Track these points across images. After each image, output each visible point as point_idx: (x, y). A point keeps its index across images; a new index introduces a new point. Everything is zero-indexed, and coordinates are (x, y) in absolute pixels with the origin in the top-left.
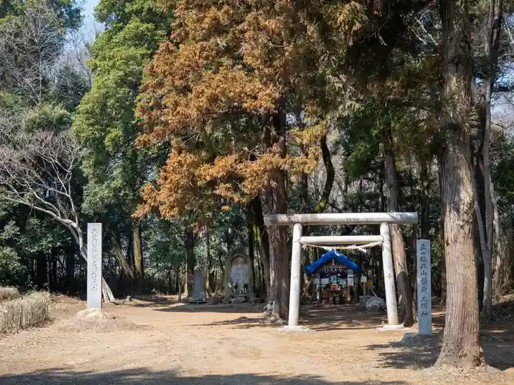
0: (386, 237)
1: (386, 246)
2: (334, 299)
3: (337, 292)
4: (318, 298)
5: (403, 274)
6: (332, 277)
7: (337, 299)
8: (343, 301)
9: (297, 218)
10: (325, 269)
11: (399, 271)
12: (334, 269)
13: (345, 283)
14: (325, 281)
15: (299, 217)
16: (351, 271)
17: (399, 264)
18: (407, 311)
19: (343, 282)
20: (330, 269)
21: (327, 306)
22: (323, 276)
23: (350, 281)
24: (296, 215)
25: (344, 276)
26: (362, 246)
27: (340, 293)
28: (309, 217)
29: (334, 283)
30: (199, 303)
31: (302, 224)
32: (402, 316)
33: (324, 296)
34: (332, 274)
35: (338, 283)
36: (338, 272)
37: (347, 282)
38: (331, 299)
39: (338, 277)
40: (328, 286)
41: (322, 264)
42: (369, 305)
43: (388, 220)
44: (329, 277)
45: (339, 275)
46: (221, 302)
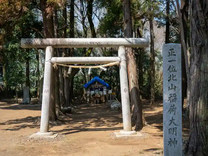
0: (123, 58)
1: (123, 65)
2: (97, 101)
3: (98, 98)
4: (88, 101)
5: (135, 88)
6: (96, 90)
7: (98, 101)
8: (101, 102)
9: (49, 41)
10: (93, 86)
11: (132, 86)
12: (97, 86)
13: (102, 93)
14: (93, 92)
15: (50, 41)
16: (106, 87)
17: (133, 81)
18: (138, 117)
19: (101, 93)
20: (95, 86)
21: (92, 105)
22: (91, 90)
23: (105, 93)
24: (48, 39)
25: (102, 90)
26: (103, 66)
27: (100, 98)
28: (59, 41)
29: (97, 93)
30: (26, 104)
31: (53, 46)
32: (134, 121)
33: (91, 100)
34: (96, 89)
35: (99, 93)
36: (99, 88)
37: (103, 92)
38: (95, 101)
39: (99, 90)
40: (94, 95)
41: (91, 84)
42: (112, 106)
43: (125, 44)
44: (95, 90)
45: (99, 89)
46: (37, 103)
